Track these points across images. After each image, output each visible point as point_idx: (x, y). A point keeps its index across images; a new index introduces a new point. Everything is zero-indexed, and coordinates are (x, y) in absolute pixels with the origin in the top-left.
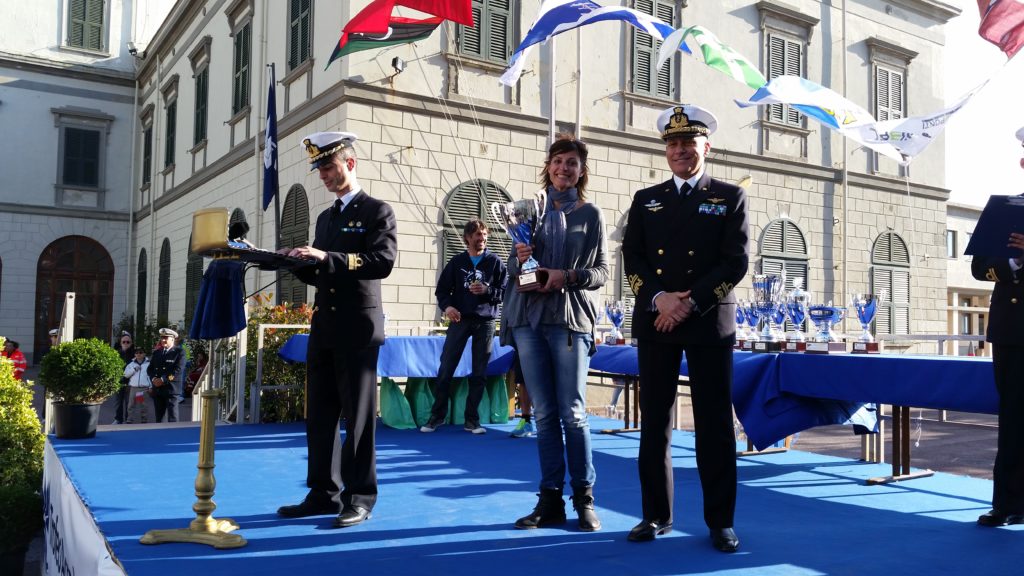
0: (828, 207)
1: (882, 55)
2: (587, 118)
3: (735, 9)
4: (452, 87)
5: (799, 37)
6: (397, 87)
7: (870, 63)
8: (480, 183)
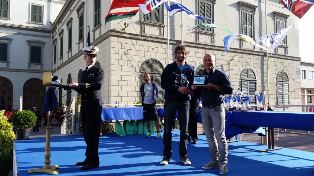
0: (262, 64)
1: (278, 17)
2: (185, 39)
3: (231, 4)
4: (143, 31)
5: (251, 12)
6: (126, 31)
7: (274, 19)
8: (152, 60)
